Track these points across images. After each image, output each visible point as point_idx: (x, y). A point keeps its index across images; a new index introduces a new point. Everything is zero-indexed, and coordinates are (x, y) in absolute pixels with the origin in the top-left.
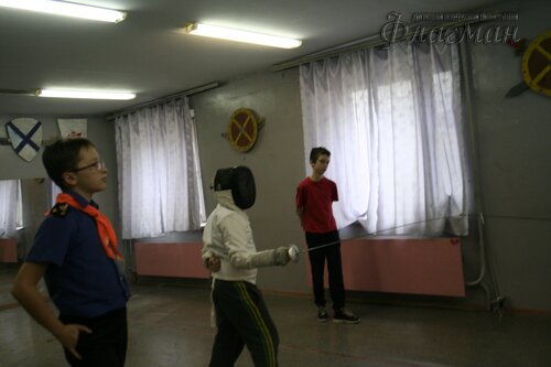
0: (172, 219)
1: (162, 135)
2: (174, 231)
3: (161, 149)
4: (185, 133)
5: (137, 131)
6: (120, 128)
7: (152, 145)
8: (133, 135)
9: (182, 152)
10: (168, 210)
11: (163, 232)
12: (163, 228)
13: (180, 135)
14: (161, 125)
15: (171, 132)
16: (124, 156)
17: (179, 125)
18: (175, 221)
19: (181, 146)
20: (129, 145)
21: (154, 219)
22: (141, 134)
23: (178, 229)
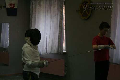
0: (50, 47)
1: (50, 8)
2: (51, 53)
3: (49, 14)
4: (60, 8)
5: (40, 5)
6: (32, 3)
7: (45, 12)
8: (38, 7)
9: (58, 17)
10: (49, 43)
11: (46, 52)
12: (46, 51)
13: (58, 9)
14: (50, 3)
15: (54, 7)
16: (33, 17)
17: (58, 4)
18: (52, 48)
19: (58, 14)
20: (36, 11)
21: (43, 46)
22: (41, 7)
23: (53, 52)
